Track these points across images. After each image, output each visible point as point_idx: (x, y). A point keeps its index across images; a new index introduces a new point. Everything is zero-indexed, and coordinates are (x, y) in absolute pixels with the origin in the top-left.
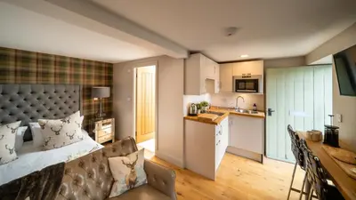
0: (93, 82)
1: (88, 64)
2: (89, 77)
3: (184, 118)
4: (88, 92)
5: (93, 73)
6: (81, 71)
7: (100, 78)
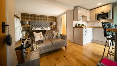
0: (52, 21)
1: (51, 17)
2: (51, 20)
3: (74, 28)
4: (51, 24)
5: (52, 19)
6: (50, 19)
7: (54, 20)
